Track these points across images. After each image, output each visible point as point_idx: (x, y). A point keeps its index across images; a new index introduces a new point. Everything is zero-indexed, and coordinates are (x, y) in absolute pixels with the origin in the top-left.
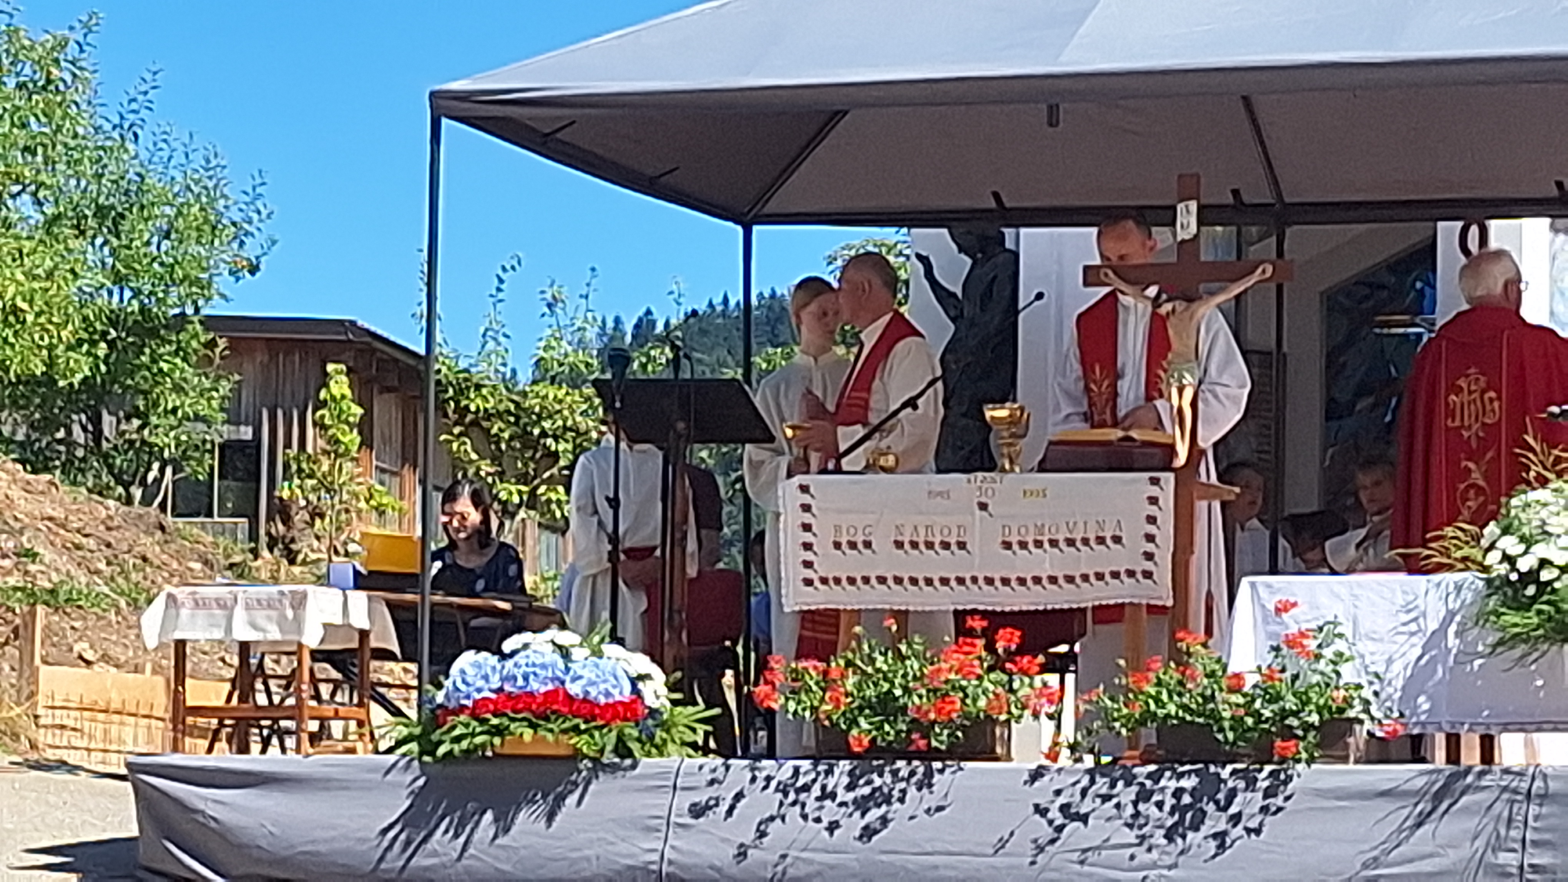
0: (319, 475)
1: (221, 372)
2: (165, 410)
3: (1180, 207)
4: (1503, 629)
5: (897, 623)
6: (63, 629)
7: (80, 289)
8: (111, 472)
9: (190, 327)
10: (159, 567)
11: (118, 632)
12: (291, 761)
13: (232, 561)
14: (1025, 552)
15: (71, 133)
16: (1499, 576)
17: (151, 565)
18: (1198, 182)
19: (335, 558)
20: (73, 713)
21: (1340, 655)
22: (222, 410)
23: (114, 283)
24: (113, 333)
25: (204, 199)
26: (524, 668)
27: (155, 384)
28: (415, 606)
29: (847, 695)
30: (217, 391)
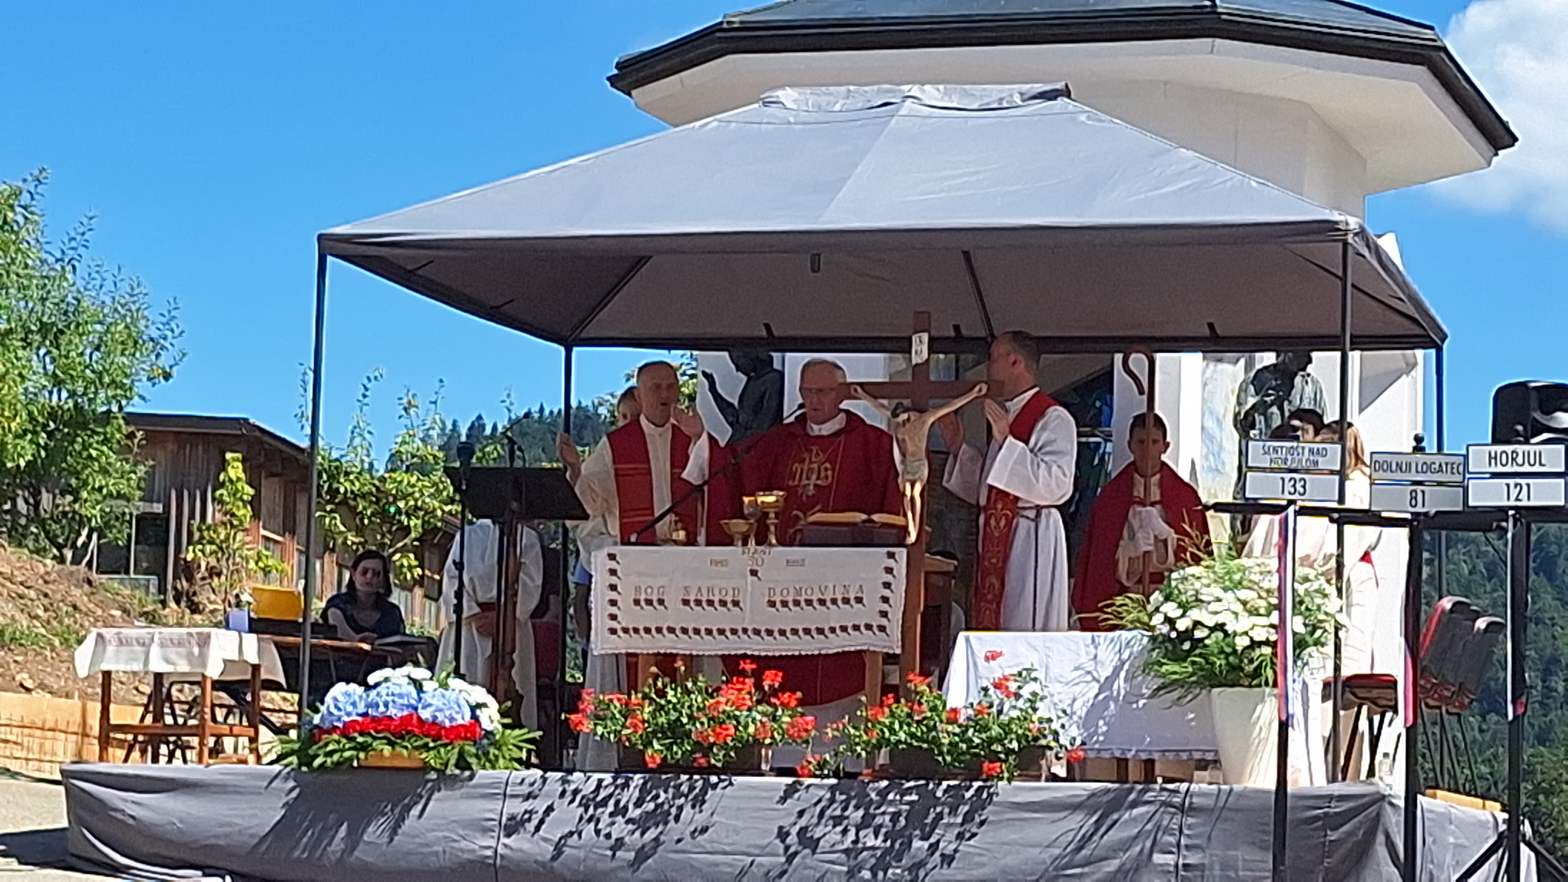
0: (218, 541)
1: (138, 458)
2: (93, 488)
3: (914, 338)
4: (1163, 676)
5: (685, 665)
6: (8, 663)
7: (26, 389)
8: (47, 537)
9: (115, 421)
11: (52, 665)
12: (192, 770)
13: (145, 609)
14: (786, 609)
15: (23, 265)
16: (1161, 634)
17: (80, 612)
18: (929, 317)
19: (228, 609)
20: (15, 730)
21: (1035, 694)
22: (139, 488)
23: (54, 386)
24: (52, 425)
25: (128, 320)
26: (385, 698)
27: (85, 467)
28: (296, 646)
29: (644, 721)
30: (135, 473)
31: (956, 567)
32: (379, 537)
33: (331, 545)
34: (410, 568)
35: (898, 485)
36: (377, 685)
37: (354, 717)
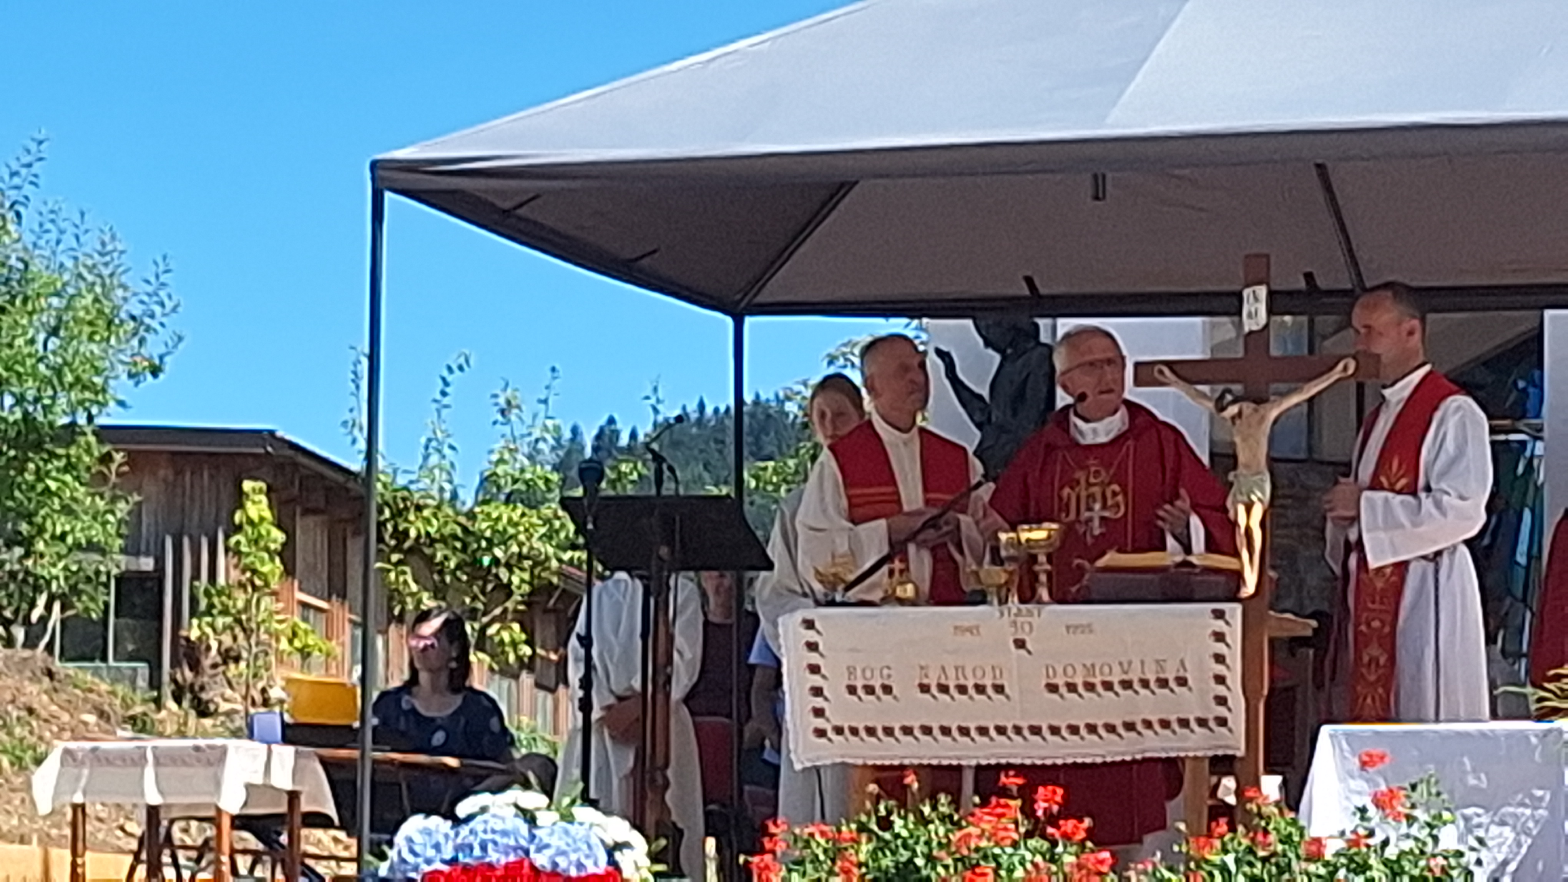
0: (233, 611)
1: (119, 493)
2: (53, 537)
3: (1245, 293)
5: (919, 781)
9: (82, 440)
10: (46, 721)
13: (132, 713)
14: (1074, 696)
17: (38, 717)
18: (1267, 263)
19: (252, 710)
22: (120, 536)
25: (98, 289)
26: (482, 836)
27: (40, 505)
28: (351, 762)
29: (860, 865)
30: (113, 512)
31: (1315, 630)
32: (468, 600)
33: (396, 612)
34: (514, 644)
35: (1226, 511)
36: (470, 818)
37: (438, 866)
